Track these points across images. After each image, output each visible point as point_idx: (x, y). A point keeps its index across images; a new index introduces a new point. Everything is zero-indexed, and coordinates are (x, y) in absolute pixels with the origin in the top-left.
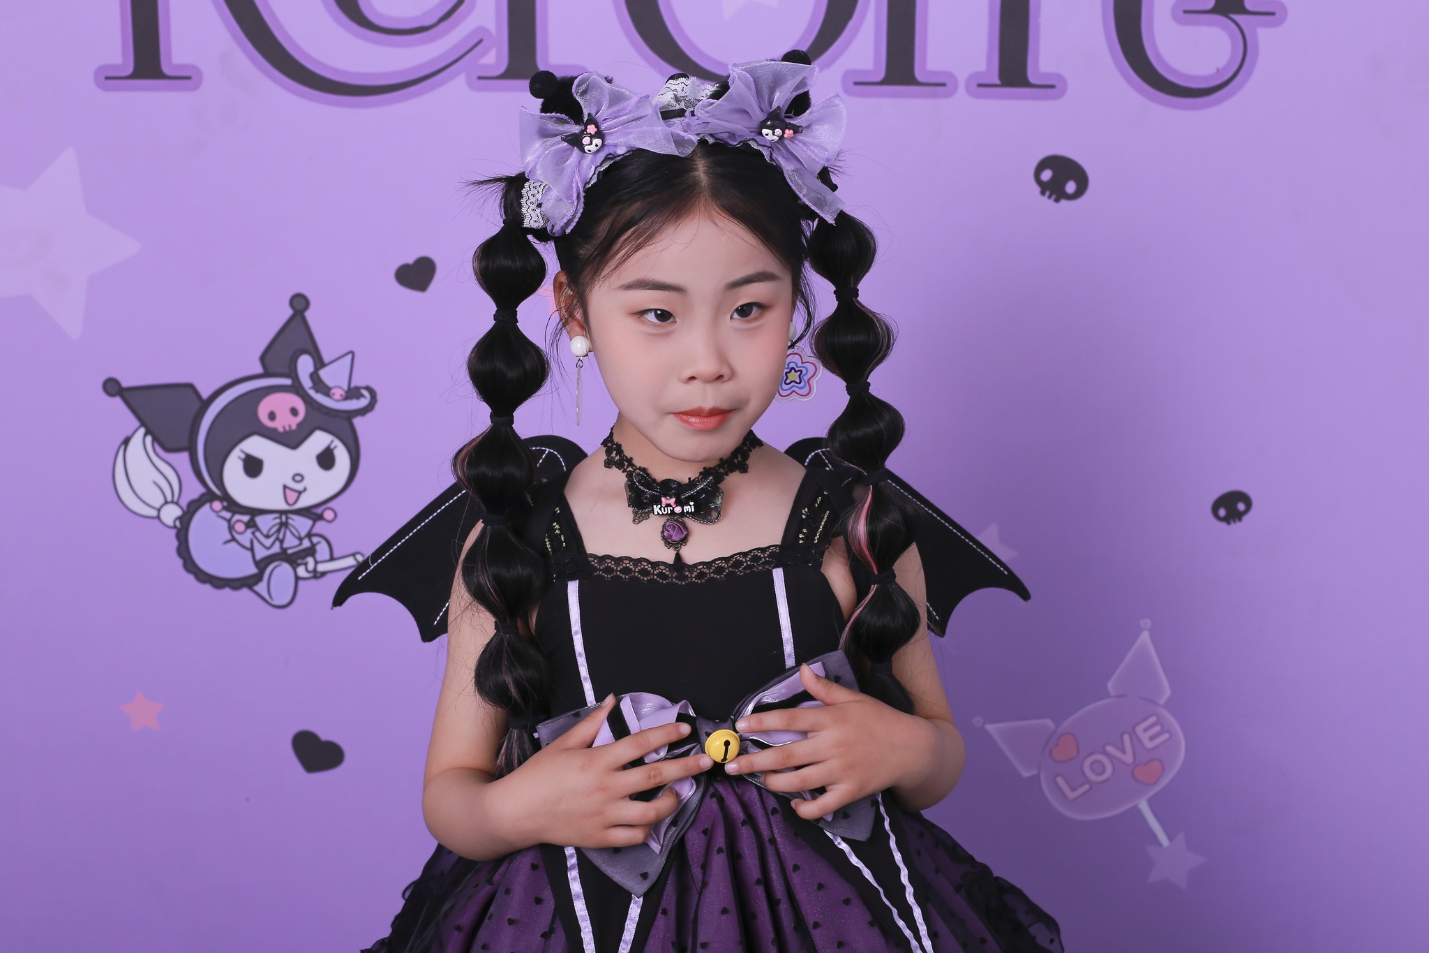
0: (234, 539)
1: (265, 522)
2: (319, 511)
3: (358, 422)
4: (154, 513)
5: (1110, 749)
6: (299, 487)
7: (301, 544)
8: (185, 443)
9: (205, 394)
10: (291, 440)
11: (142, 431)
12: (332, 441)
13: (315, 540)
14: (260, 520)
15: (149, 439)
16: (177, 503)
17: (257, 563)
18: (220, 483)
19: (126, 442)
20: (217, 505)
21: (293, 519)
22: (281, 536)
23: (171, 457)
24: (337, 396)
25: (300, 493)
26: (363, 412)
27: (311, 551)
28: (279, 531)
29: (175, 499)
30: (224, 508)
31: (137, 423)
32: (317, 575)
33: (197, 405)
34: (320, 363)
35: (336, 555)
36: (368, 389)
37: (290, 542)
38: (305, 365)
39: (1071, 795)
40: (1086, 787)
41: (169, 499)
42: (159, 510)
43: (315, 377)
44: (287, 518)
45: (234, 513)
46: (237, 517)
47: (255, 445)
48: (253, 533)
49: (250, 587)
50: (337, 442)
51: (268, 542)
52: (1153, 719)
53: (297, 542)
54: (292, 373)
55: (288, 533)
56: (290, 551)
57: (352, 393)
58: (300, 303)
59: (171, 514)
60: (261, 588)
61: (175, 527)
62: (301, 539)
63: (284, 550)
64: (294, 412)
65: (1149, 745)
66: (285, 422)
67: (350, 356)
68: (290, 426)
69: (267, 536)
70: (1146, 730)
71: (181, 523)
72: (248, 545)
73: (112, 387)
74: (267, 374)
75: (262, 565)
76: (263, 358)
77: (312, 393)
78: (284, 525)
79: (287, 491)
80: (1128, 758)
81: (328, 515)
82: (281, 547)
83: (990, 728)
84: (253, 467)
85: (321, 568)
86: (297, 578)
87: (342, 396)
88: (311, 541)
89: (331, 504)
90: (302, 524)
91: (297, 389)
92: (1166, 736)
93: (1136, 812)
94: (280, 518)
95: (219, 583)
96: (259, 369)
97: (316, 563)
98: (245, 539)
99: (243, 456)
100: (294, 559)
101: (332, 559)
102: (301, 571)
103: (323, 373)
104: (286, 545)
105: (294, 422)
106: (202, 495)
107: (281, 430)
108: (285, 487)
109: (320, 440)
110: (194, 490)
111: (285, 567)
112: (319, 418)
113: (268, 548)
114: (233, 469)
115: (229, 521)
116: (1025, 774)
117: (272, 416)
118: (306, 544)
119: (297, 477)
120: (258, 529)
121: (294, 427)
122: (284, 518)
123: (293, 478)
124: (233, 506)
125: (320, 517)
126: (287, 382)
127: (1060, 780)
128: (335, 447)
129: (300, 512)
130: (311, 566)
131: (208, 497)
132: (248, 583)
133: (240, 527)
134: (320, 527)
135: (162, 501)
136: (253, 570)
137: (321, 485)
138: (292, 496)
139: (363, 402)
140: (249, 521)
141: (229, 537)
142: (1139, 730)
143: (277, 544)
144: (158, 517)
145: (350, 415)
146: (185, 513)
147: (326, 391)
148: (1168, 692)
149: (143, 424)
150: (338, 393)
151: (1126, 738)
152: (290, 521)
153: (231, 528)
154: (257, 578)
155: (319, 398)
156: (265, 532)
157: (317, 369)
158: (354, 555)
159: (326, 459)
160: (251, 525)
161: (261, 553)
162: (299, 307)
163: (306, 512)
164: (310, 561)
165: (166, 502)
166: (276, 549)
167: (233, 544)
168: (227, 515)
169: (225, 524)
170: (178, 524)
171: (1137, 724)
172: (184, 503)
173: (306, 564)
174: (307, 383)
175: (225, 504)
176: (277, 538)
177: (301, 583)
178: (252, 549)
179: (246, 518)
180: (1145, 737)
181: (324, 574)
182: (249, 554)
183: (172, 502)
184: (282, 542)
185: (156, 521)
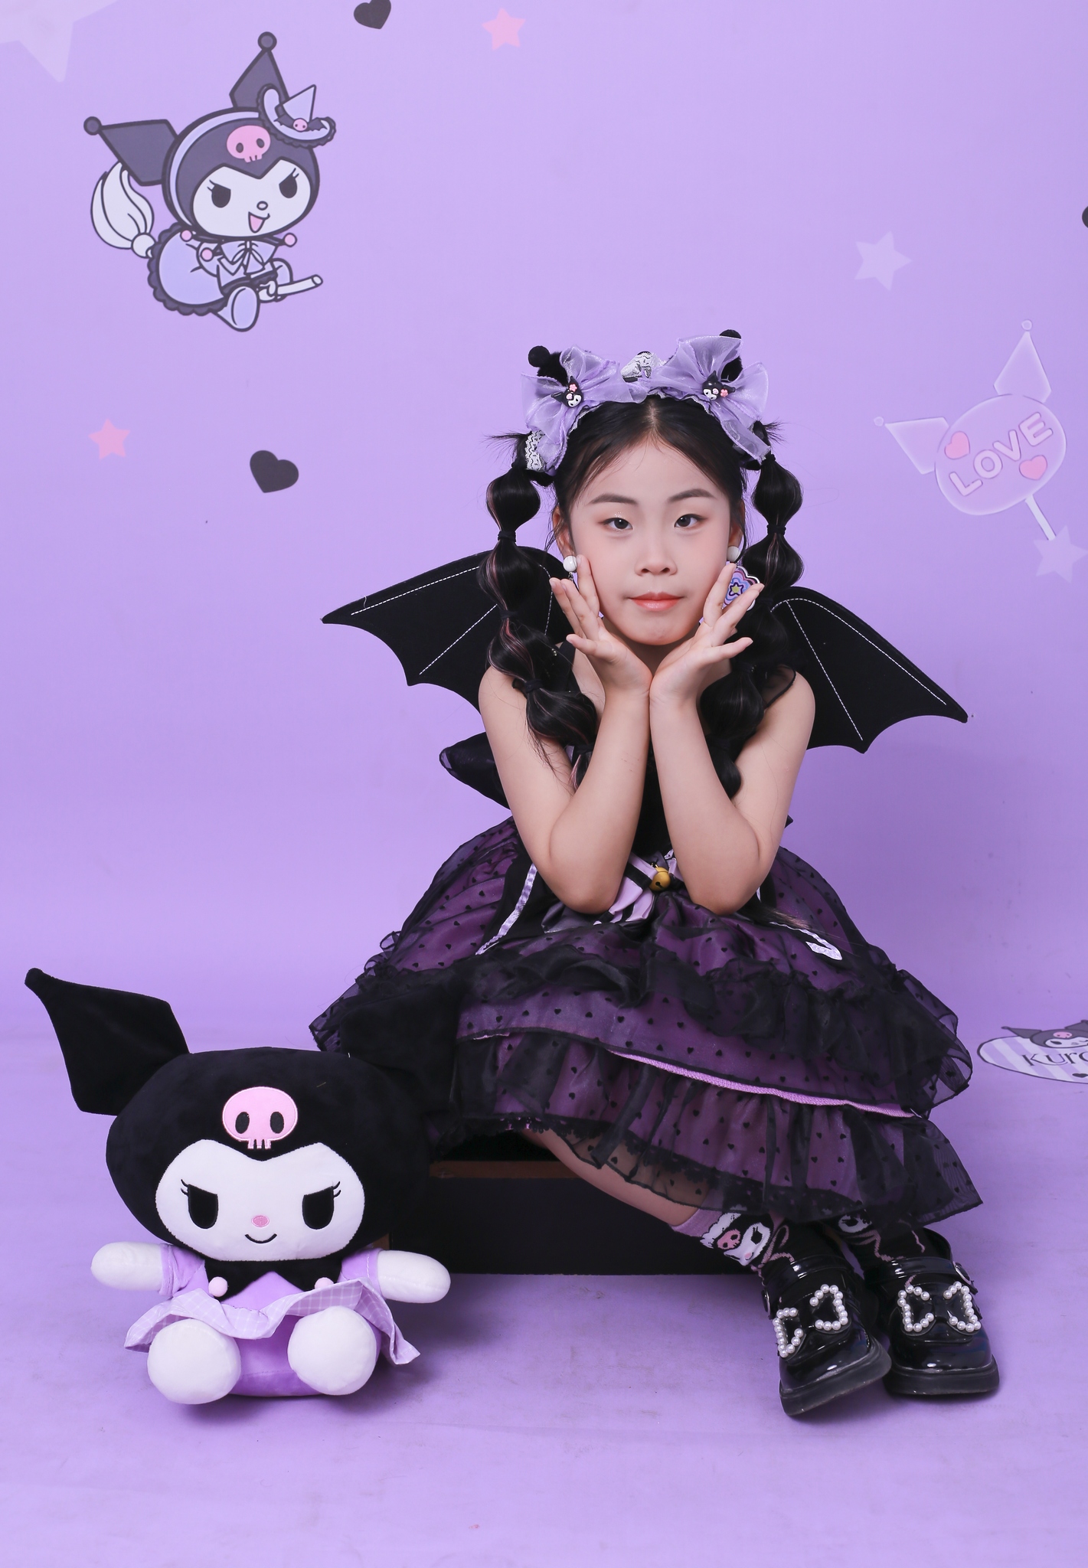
0: (201, 267)
1: (231, 249)
2: (280, 236)
3: (318, 151)
4: (128, 244)
5: (998, 446)
6: (263, 214)
7: (263, 269)
8: (159, 177)
9: (178, 131)
10: (256, 170)
11: (120, 165)
12: (295, 169)
13: (277, 264)
14: (225, 247)
15: (125, 173)
16: (149, 234)
17: (222, 289)
18: (190, 214)
19: (104, 177)
20: (187, 234)
21: (257, 246)
22: (245, 263)
23: (146, 190)
24: (300, 128)
25: (264, 219)
26: (323, 141)
27: (273, 275)
28: (243, 256)
29: (148, 231)
30: (193, 237)
31: (115, 160)
32: (278, 298)
33: (172, 139)
34: (284, 97)
35: (295, 279)
36: (328, 119)
37: (254, 267)
38: (271, 98)
39: (965, 491)
40: (979, 483)
41: (142, 231)
42: (133, 241)
43: (280, 110)
44: (251, 244)
45: (203, 241)
46: (205, 245)
47: (224, 176)
48: (219, 260)
49: (215, 313)
50: (299, 171)
51: (233, 268)
52: (1037, 416)
53: (261, 267)
54: (259, 107)
55: (251, 256)
56: (253, 276)
57: (314, 124)
58: (267, 42)
59: (144, 244)
60: (225, 312)
61: (147, 257)
62: (263, 264)
63: (248, 275)
64: (260, 143)
65: (1033, 441)
66: (252, 153)
67: (313, 88)
68: (256, 157)
69: (232, 263)
70: (1029, 428)
71: (152, 253)
72: (215, 273)
73: (93, 126)
74: (235, 109)
75: (226, 291)
76: (232, 94)
77: (277, 125)
78: (248, 251)
79: (252, 217)
80: (1015, 455)
81: (290, 240)
82: (245, 273)
83: (889, 426)
84: (221, 196)
85: (282, 291)
86: (259, 302)
87: (304, 127)
88: (273, 266)
89: (290, 230)
90: (265, 250)
91: (263, 121)
92: (1049, 432)
93: (1023, 505)
94: (245, 244)
95: (186, 309)
96: (230, 105)
97: (277, 286)
98: (212, 266)
99: (212, 187)
100: (255, 283)
101: (292, 282)
102: (263, 295)
103: (285, 106)
104: (248, 271)
105: (260, 152)
106: (174, 225)
107: (248, 160)
108: (250, 214)
109: (283, 169)
110: (166, 220)
111: (249, 291)
112: (284, 148)
113: (233, 274)
114: (203, 198)
115: (197, 249)
116: (923, 472)
117: (240, 148)
118: (268, 268)
119: (263, 205)
120: (225, 257)
121: (260, 157)
122: (248, 243)
123: (258, 206)
124: (201, 234)
125: (282, 242)
126: (255, 115)
127: (954, 477)
128: (298, 175)
129: (261, 238)
130: (272, 290)
131: (179, 227)
132: (214, 308)
133: (207, 255)
134: (282, 252)
135: (137, 233)
136: (221, 296)
137: (283, 212)
138: (256, 223)
139: (324, 132)
140: (216, 248)
141: (198, 265)
142: (1023, 427)
143: (242, 268)
144: (132, 248)
145: (311, 145)
146: (156, 243)
147: (290, 122)
148: (1049, 391)
149: (120, 160)
150: (300, 125)
151: (1013, 435)
152: (254, 247)
153: (199, 256)
154: (222, 303)
155: (284, 129)
156: (231, 260)
157: (281, 103)
158: (312, 278)
159: (288, 188)
160: (218, 252)
161: (226, 278)
162: (267, 46)
163: (268, 238)
164: (272, 284)
165: (140, 234)
166: (241, 274)
167: (201, 270)
168: (196, 244)
169: (195, 252)
170: (149, 253)
171: (1023, 422)
172: (156, 234)
173: (268, 288)
174: (272, 116)
175: (194, 233)
176: (242, 264)
177: (262, 305)
178: (218, 276)
179: (213, 246)
180: (1029, 434)
181: (284, 296)
182: (215, 279)
183: (145, 233)
184: (246, 267)
185: (130, 251)
